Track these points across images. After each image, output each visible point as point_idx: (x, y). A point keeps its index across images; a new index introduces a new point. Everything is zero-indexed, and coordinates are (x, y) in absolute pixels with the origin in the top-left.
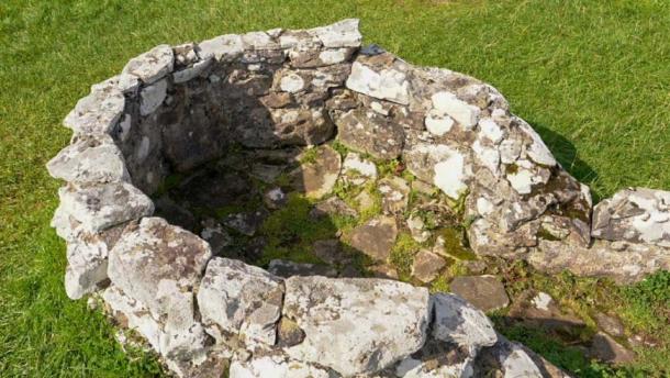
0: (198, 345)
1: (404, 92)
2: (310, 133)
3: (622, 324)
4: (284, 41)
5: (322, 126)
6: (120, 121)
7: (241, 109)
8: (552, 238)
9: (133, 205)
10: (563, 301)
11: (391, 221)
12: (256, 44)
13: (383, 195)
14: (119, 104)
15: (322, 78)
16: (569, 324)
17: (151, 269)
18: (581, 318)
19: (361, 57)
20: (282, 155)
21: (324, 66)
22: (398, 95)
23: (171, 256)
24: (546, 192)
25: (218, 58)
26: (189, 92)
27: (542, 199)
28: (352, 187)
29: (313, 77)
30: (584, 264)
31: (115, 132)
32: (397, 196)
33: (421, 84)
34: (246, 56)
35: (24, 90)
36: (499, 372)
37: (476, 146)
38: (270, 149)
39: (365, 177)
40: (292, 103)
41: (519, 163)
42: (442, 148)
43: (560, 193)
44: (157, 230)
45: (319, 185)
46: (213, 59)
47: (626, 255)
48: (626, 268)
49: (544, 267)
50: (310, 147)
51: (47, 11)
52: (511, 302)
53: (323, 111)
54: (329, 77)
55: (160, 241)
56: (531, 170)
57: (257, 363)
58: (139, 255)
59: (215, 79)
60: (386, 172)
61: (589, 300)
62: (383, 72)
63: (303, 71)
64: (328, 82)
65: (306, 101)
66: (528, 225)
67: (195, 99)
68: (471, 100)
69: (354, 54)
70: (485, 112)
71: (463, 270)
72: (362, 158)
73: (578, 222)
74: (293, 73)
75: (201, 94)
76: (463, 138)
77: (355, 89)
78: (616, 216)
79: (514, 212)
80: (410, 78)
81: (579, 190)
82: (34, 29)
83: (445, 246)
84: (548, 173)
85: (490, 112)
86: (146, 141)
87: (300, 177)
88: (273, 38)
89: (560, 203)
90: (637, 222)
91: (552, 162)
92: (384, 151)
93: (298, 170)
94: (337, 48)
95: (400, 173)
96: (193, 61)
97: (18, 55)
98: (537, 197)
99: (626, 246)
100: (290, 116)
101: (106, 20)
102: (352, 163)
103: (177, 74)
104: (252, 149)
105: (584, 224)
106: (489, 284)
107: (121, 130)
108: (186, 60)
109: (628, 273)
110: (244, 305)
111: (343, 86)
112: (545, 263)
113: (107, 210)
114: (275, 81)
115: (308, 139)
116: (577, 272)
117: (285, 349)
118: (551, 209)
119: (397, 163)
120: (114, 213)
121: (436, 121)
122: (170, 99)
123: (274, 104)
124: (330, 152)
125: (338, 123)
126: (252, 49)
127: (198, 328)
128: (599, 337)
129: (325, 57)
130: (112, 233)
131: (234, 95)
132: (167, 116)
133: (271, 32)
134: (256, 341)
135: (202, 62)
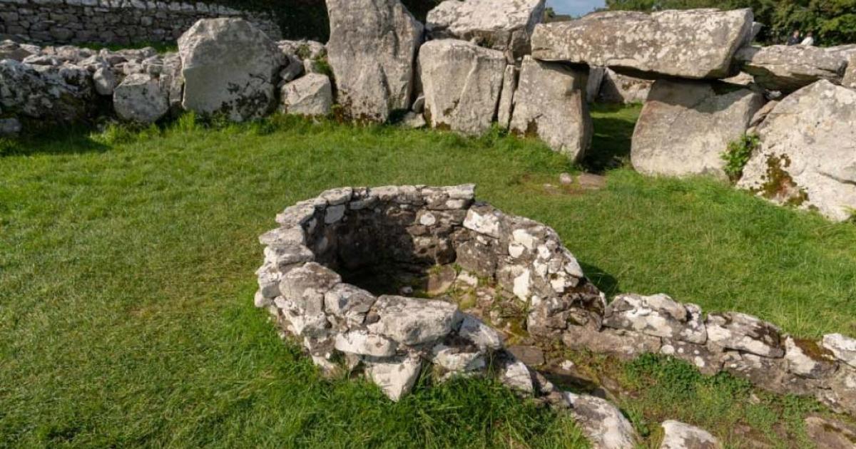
0: (321, 327)
1: (496, 229)
2: (438, 255)
3: (617, 383)
4: (425, 191)
5: (446, 250)
6: (309, 220)
7: (393, 234)
8: (576, 323)
9: (303, 254)
10: (581, 366)
11: (480, 312)
12: (406, 191)
13: (479, 296)
14: (311, 211)
15: (447, 217)
16: (581, 380)
17: (303, 283)
18: (591, 377)
19: (473, 206)
20: (417, 267)
21: (448, 209)
22: (493, 230)
23: (317, 279)
24: (574, 292)
25: (380, 197)
26: (360, 217)
27: (570, 296)
28: (459, 290)
29: (442, 217)
30: (598, 344)
31: (305, 225)
32: (488, 298)
33: (507, 224)
34: (399, 198)
35: (259, 214)
36: (503, 370)
37: (536, 263)
38: (410, 263)
39: (469, 285)
40: (427, 233)
41: (558, 273)
42: (519, 267)
43: (583, 294)
44: (313, 268)
45: (438, 287)
46: (378, 198)
47: (625, 339)
48: (625, 348)
49: (573, 345)
50: (437, 265)
51: (285, 172)
52: (545, 363)
53: (447, 241)
54: (452, 218)
55: (312, 272)
56: (565, 277)
57: (351, 335)
58: (298, 276)
59: (378, 210)
60: (484, 283)
61: (599, 368)
62: (485, 216)
63: (436, 212)
64: (451, 221)
65: (436, 233)
66: (562, 313)
67: (364, 222)
68: (535, 234)
69: (469, 204)
70: (542, 241)
71: (518, 342)
72: (470, 275)
73: (594, 314)
74: (428, 213)
75: (368, 220)
76: (528, 258)
77: (470, 227)
78: (615, 310)
79: (552, 303)
80: (501, 220)
81: (598, 294)
82: (275, 181)
83: (511, 328)
84: (576, 281)
85: (545, 241)
86: (325, 240)
87: (426, 282)
88: (418, 190)
89: (583, 301)
90: (629, 315)
91: (580, 274)
92: (484, 271)
93: (426, 278)
94: (457, 199)
95: (494, 286)
96: (364, 197)
97: (260, 195)
98: (567, 295)
99: (624, 332)
100: (425, 242)
101: (323, 181)
102: (464, 276)
103: (353, 204)
104: (399, 262)
105: (598, 316)
106: (534, 353)
107: (308, 226)
108: (360, 196)
109: (626, 352)
110: (350, 302)
111: (461, 225)
112: (572, 342)
113: (287, 255)
114: (417, 217)
115: (436, 259)
116: (594, 349)
117: (368, 326)
118: (576, 303)
119: (492, 278)
120: (291, 257)
121: (514, 248)
122: (346, 218)
123: (417, 233)
124: (450, 270)
125: (458, 251)
126: (403, 194)
127: (323, 316)
128: (600, 389)
129: (450, 204)
130: (287, 268)
131: (390, 223)
132: (343, 228)
133: (418, 186)
134: (353, 320)
135: (370, 198)
